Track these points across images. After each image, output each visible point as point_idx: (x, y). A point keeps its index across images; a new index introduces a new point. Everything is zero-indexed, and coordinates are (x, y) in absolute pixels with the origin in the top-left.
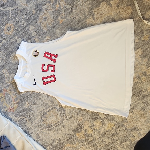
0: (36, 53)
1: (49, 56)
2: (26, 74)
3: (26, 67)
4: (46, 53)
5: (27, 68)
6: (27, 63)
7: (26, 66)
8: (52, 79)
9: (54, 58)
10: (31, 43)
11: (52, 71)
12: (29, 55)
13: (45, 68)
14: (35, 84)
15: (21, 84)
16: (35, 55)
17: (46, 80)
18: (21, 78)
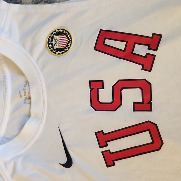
0: (59, 42)
1: (121, 45)
2: (29, 126)
3: (23, 97)
4: (104, 35)
5: (28, 101)
6: (27, 83)
7: (23, 94)
8: (144, 138)
9: (141, 50)
10: (37, 6)
11: (137, 107)
12: (31, 51)
13: (105, 96)
14: (69, 163)
15: (11, 165)
16: (57, 50)
17: (114, 146)
18: (9, 139)
